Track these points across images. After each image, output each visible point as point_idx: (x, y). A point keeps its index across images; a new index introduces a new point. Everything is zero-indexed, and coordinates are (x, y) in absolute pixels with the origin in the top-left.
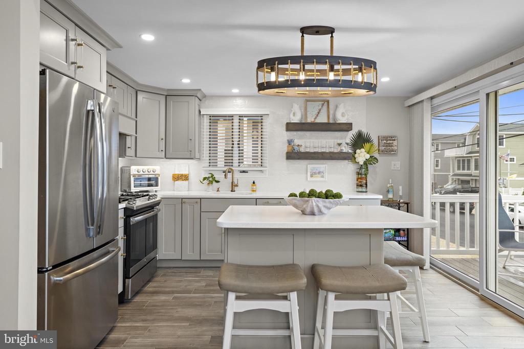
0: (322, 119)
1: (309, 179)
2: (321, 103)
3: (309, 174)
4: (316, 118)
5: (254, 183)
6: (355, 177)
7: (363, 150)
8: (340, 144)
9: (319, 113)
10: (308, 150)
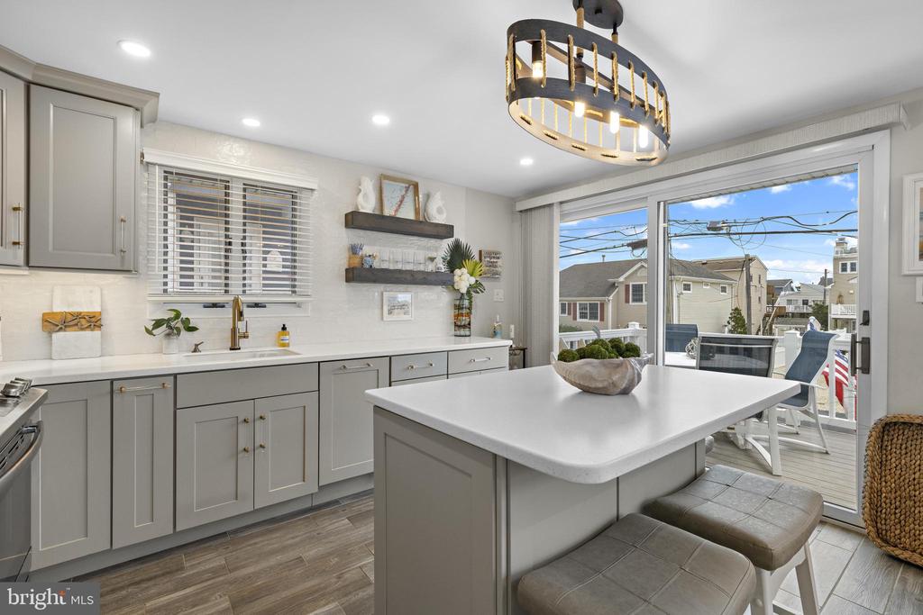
0: (407, 213)
1: (385, 319)
2: (404, 185)
3: (386, 309)
4: (397, 211)
5: (284, 328)
6: (452, 312)
7: (464, 270)
8: (432, 259)
9: (401, 202)
10: (385, 266)
